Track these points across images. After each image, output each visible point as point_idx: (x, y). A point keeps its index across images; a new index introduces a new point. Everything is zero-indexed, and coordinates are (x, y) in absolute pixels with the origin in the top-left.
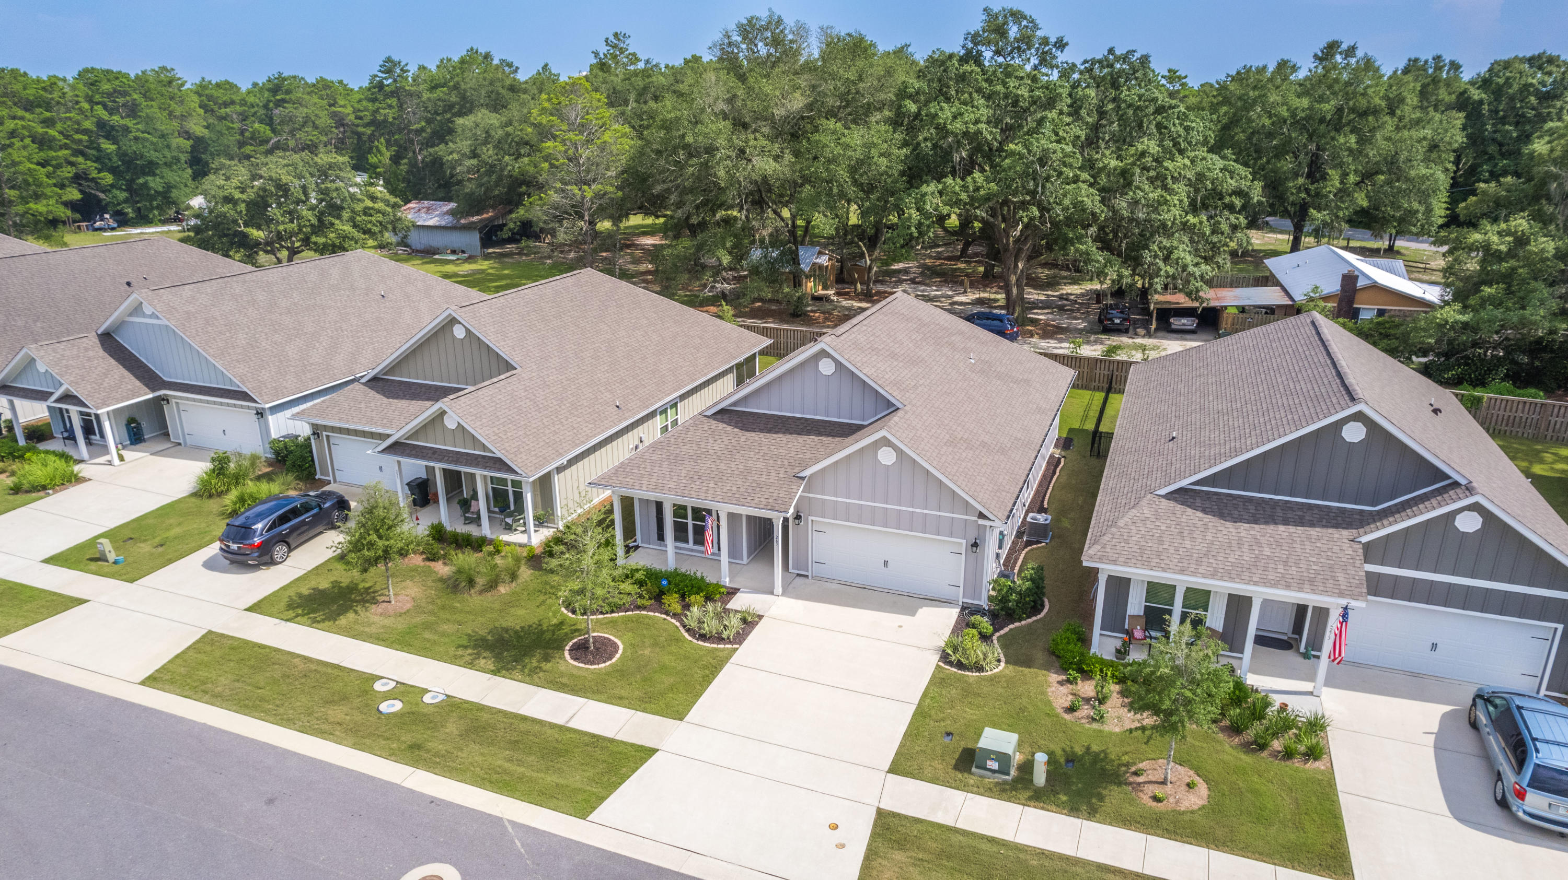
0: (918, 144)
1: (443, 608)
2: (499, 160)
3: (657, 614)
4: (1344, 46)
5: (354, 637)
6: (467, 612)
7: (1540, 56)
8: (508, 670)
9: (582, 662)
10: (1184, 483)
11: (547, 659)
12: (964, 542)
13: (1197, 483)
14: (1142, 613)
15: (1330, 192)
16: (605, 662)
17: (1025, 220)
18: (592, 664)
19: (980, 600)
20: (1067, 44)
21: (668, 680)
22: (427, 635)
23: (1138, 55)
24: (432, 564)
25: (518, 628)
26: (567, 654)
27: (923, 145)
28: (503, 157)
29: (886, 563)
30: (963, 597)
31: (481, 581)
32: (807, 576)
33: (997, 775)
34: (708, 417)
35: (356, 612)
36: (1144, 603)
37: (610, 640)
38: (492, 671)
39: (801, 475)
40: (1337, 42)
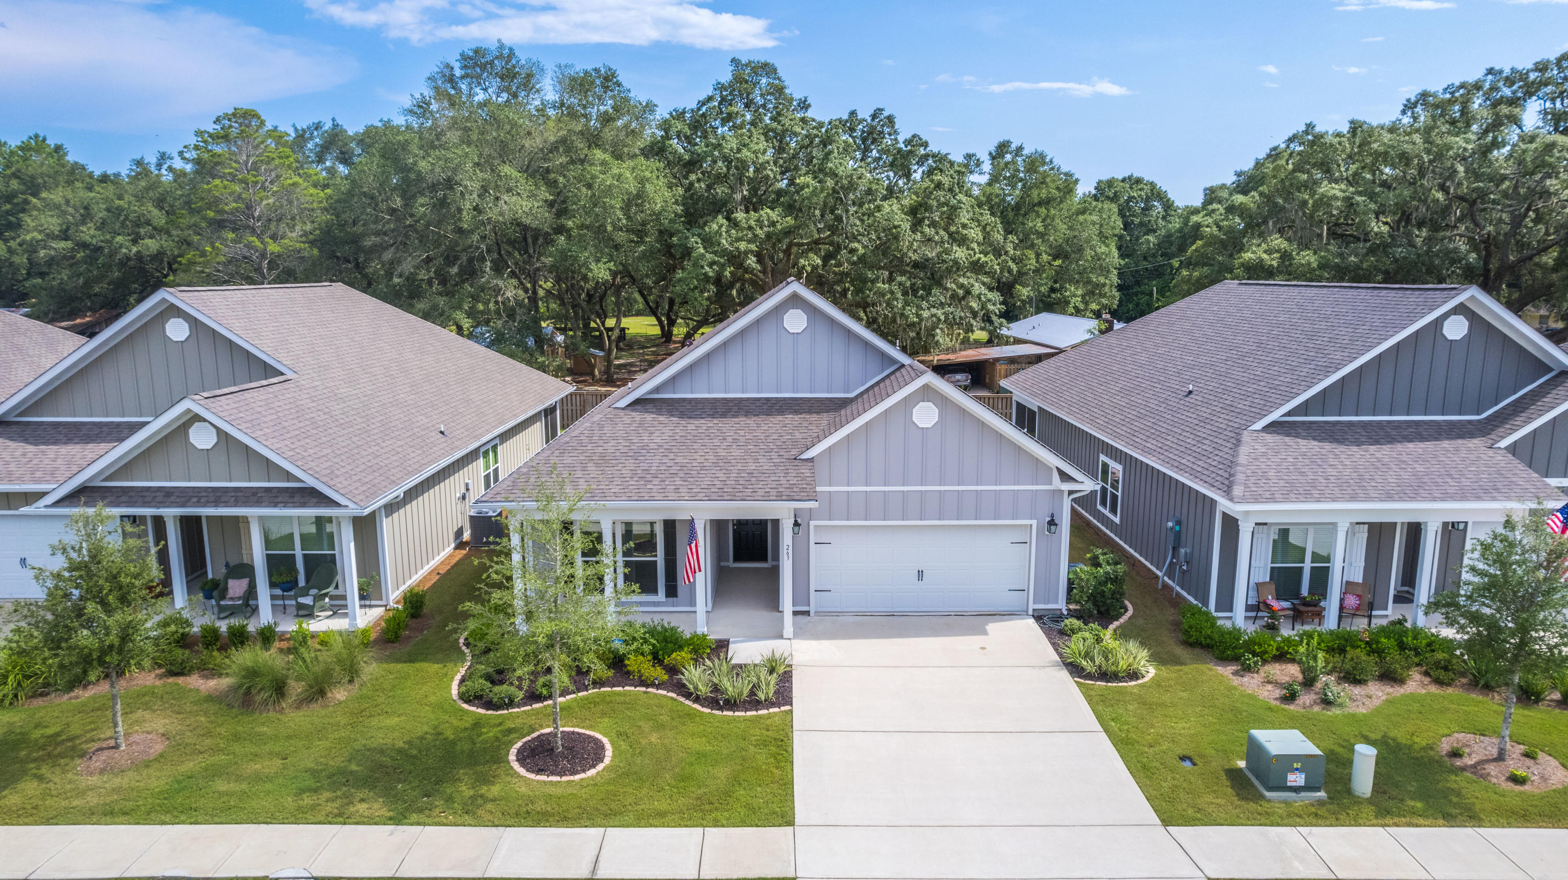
0: (691, 184)
1: (236, 737)
2: (107, 241)
3: (627, 688)
4: (1013, 146)
5: (48, 821)
6: (289, 737)
7: (1130, 178)
8: (420, 811)
9: (553, 773)
10: (1275, 416)
11: (485, 779)
12: (1034, 523)
13: (1289, 414)
14: (1268, 579)
15: (1030, 269)
16: (594, 766)
17: (809, 269)
18: (574, 773)
19: (1057, 602)
20: (809, 105)
21: (722, 773)
22: (221, 785)
23: (886, 114)
24: (181, 680)
25: (400, 744)
26: (516, 766)
27: (697, 185)
28: (113, 238)
29: (920, 574)
30: (1034, 603)
31: (296, 688)
32: (807, 613)
33: (1303, 794)
34: (623, 409)
35: (40, 778)
36: (1270, 565)
37: (578, 734)
38: (391, 819)
39: (804, 456)
40: (1008, 142)
